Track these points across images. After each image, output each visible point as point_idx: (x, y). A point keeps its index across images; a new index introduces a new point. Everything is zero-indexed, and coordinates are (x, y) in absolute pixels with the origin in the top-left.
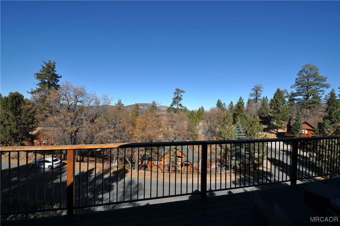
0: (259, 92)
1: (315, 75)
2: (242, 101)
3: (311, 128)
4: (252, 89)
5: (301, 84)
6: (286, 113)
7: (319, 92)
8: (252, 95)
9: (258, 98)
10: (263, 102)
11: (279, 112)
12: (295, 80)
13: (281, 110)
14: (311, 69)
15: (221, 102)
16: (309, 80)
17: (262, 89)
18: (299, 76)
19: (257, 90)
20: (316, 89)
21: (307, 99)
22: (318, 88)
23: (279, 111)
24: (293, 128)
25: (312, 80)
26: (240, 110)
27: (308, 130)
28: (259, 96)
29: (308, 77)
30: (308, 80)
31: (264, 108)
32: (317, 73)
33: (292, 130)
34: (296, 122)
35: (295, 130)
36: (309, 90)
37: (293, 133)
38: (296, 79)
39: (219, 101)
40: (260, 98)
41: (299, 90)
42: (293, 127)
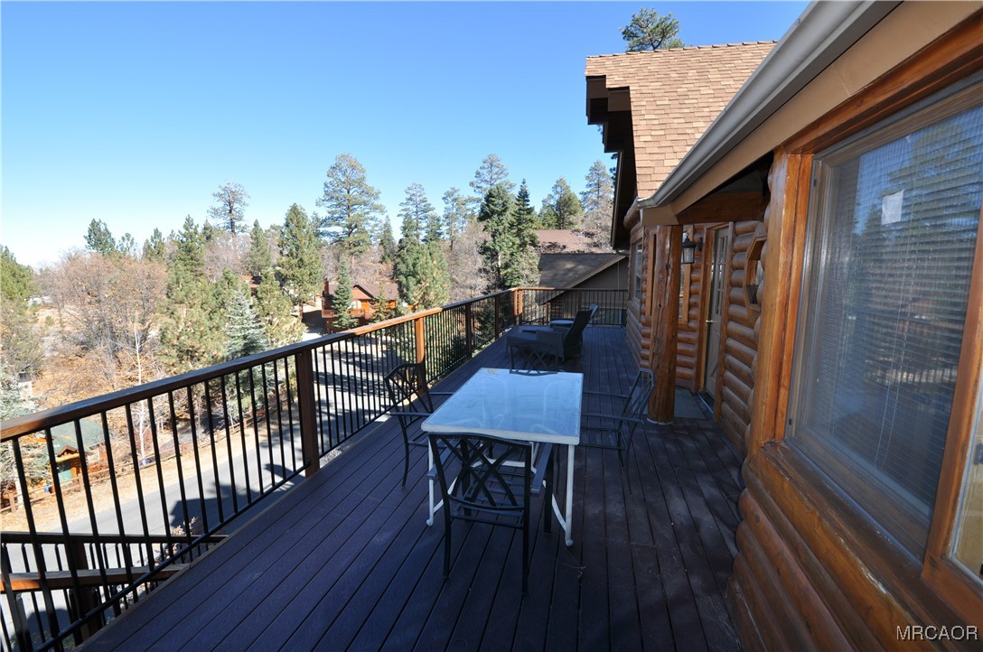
0: (236, 206)
1: (360, 183)
2: (196, 229)
3: (368, 297)
4: (214, 195)
5: (337, 199)
6: (316, 266)
7: (370, 221)
8: (216, 212)
9: (237, 224)
10: (254, 236)
11: (301, 264)
12: (323, 186)
13: (306, 259)
14: (353, 168)
15: (106, 230)
16: (351, 192)
17: (245, 199)
18: (331, 179)
19: (231, 202)
20: (365, 213)
21: (349, 234)
22: (368, 213)
23: (301, 260)
24: (336, 299)
25: (355, 193)
26: (192, 259)
27: (362, 300)
28: (240, 219)
29: (348, 184)
30: (348, 192)
31: (259, 254)
32: (363, 178)
33: (334, 305)
34: (342, 286)
35: (339, 304)
36: (352, 215)
37: (337, 309)
38: (326, 185)
39: (94, 224)
40: (242, 223)
41: (333, 213)
42: (337, 296)
